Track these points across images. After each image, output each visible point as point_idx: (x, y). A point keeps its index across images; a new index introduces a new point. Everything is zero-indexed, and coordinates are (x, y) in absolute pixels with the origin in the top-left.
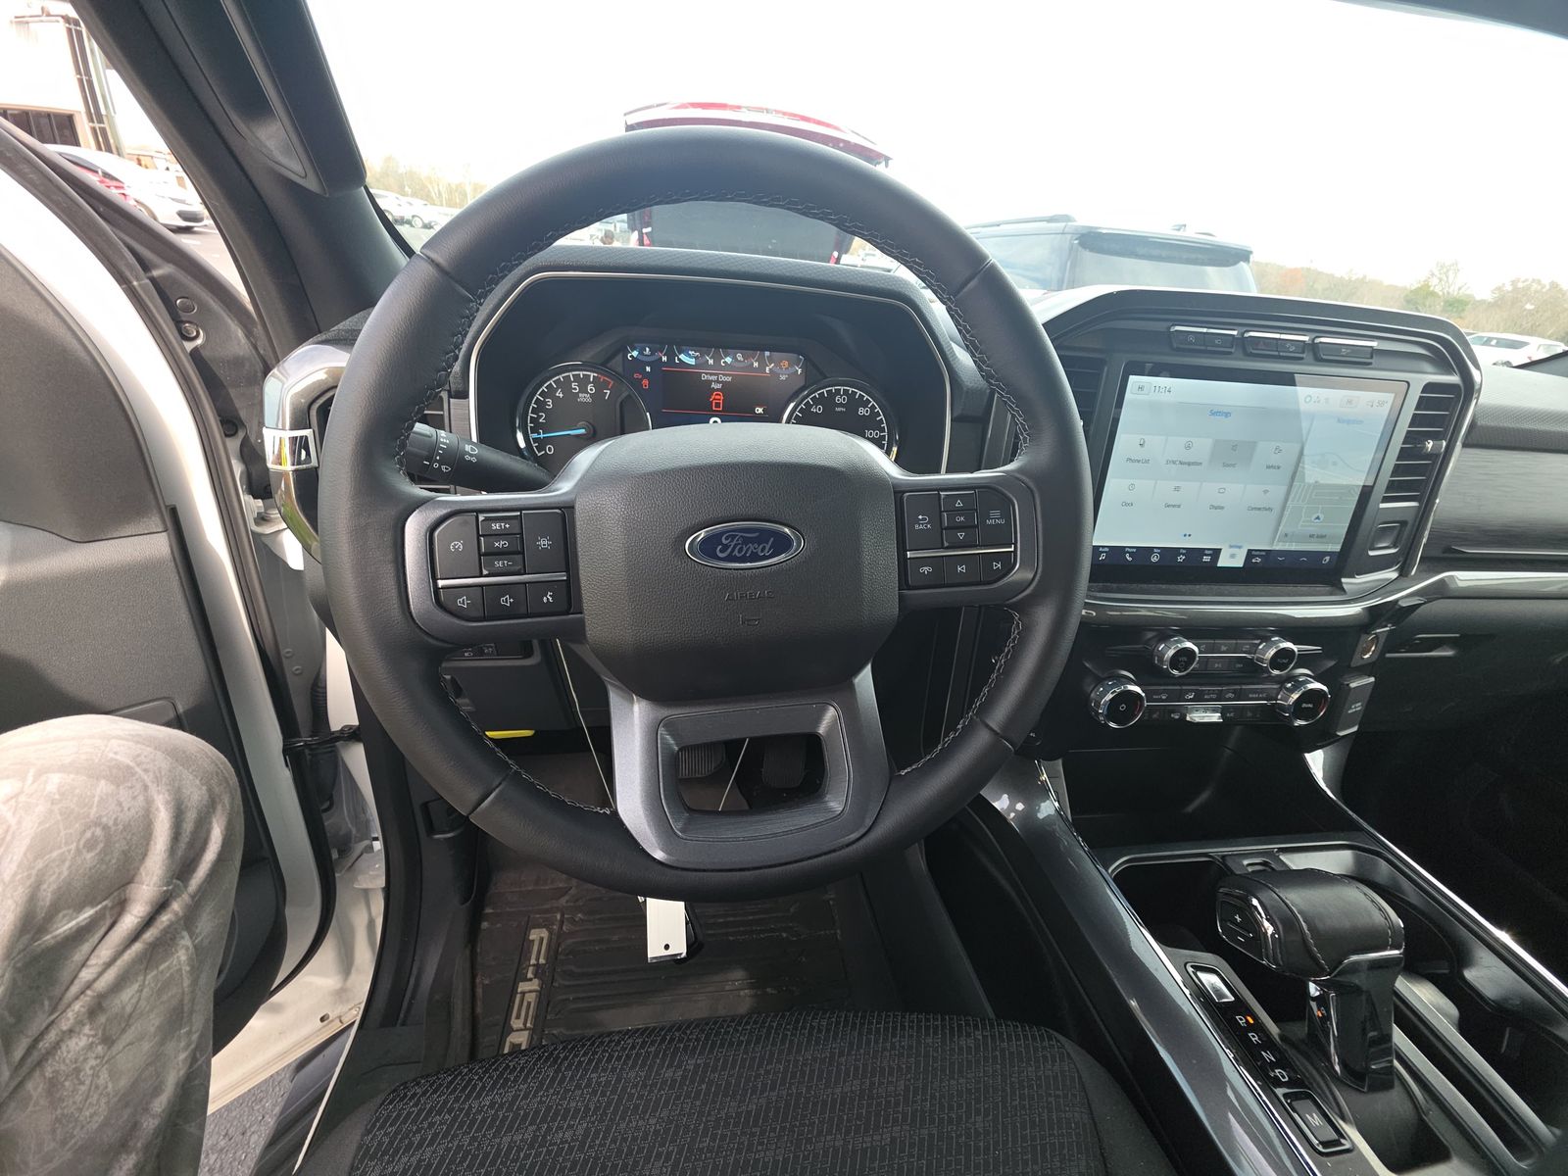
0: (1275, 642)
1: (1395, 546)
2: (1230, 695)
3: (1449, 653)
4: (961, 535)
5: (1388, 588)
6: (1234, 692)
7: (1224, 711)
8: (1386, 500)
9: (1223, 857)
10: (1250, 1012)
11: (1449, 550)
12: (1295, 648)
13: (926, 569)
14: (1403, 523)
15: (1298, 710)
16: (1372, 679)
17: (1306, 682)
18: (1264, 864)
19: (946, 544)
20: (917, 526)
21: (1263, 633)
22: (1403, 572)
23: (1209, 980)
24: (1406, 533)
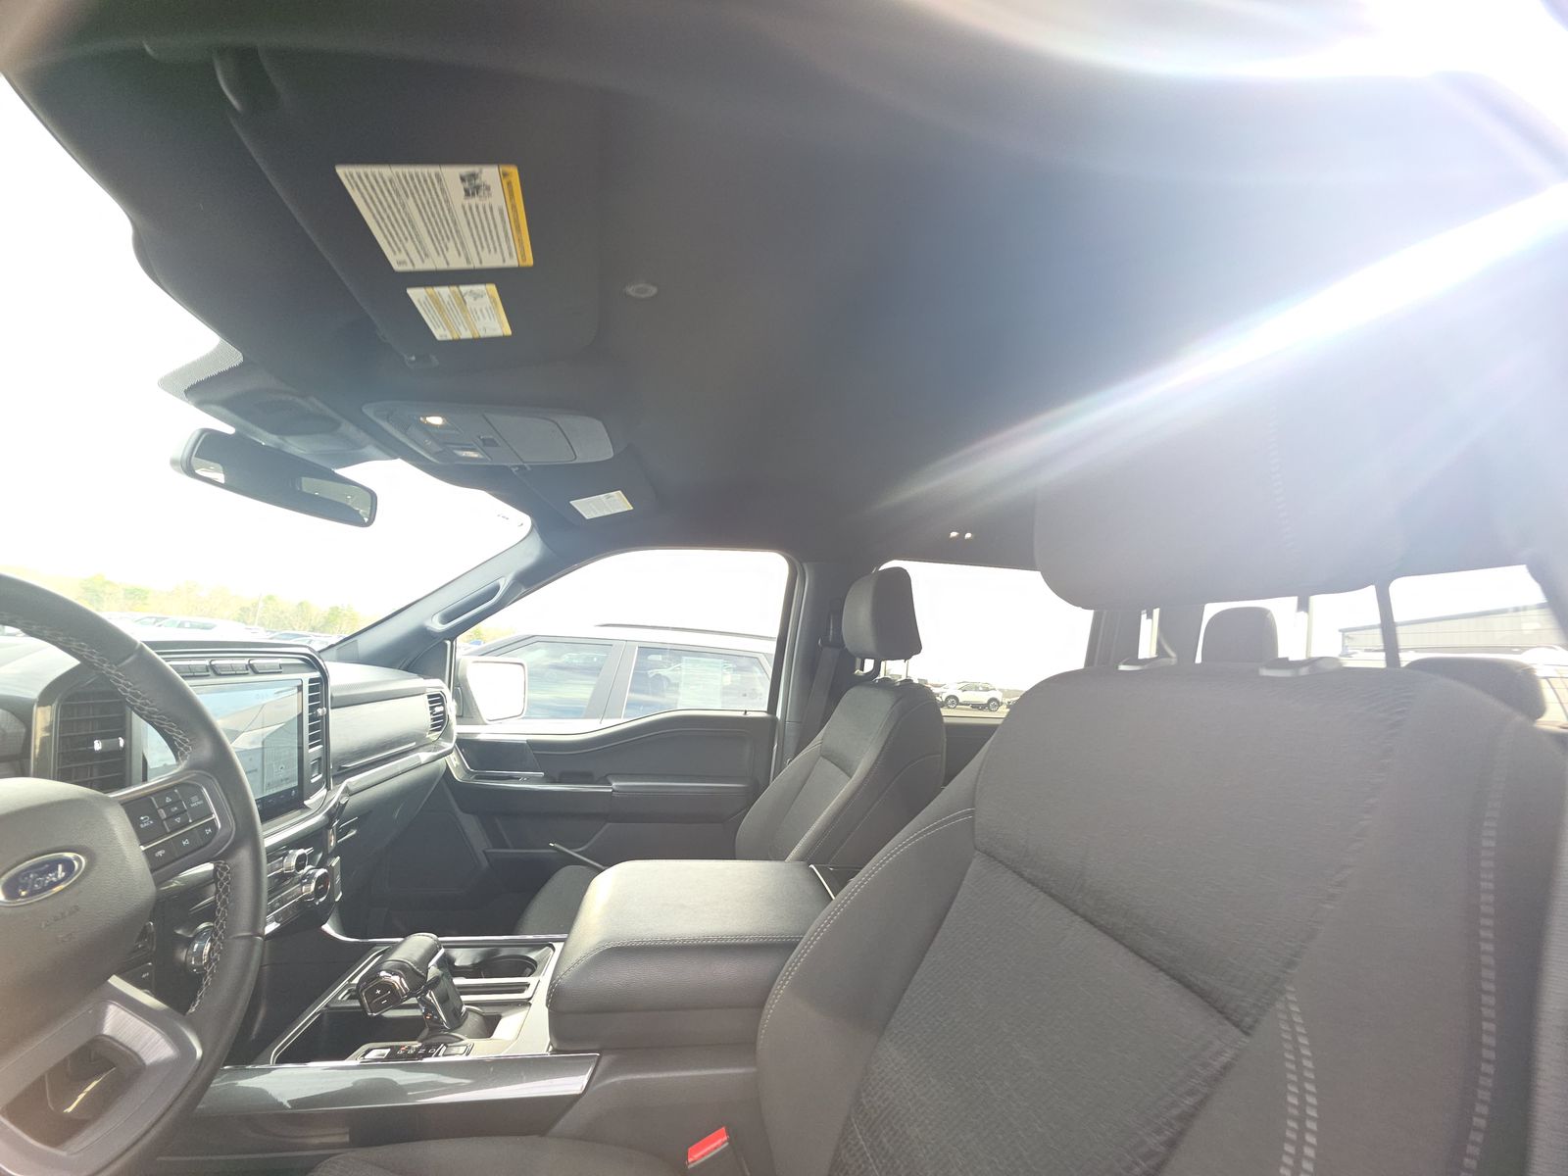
0: (293, 854)
1: (320, 773)
2: (278, 904)
3: (354, 832)
4: (178, 820)
5: (327, 801)
6: (279, 901)
7: (276, 919)
8: (311, 747)
9: (326, 1006)
10: (399, 1047)
11: (341, 768)
12: (306, 851)
13: (160, 853)
14: (319, 759)
15: (318, 893)
16: (338, 858)
17: (314, 874)
18: (349, 991)
19: (168, 830)
20: (142, 826)
21: (280, 853)
22: (328, 788)
23: (372, 1055)
24: (323, 762)
